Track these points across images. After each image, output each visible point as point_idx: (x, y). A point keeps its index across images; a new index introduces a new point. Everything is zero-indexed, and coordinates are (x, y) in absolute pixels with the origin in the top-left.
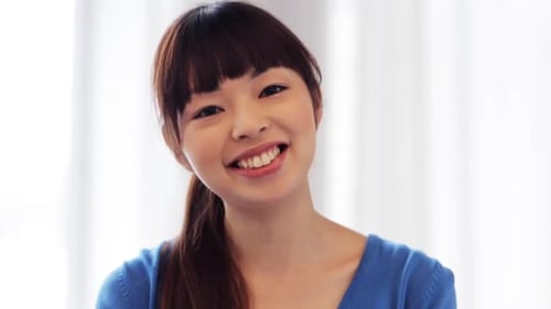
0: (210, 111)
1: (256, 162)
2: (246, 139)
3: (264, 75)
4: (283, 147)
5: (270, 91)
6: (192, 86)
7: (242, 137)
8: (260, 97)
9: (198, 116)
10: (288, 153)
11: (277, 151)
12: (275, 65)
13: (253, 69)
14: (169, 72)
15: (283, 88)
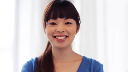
0: (53, 24)
1: (60, 38)
2: (59, 33)
3: (67, 20)
4: (67, 37)
5: (68, 23)
6: (51, 17)
7: (58, 32)
8: (65, 24)
9: (50, 24)
10: (67, 38)
11: (65, 37)
12: (71, 18)
13: (65, 18)
14: (48, 12)
15: (71, 24)
